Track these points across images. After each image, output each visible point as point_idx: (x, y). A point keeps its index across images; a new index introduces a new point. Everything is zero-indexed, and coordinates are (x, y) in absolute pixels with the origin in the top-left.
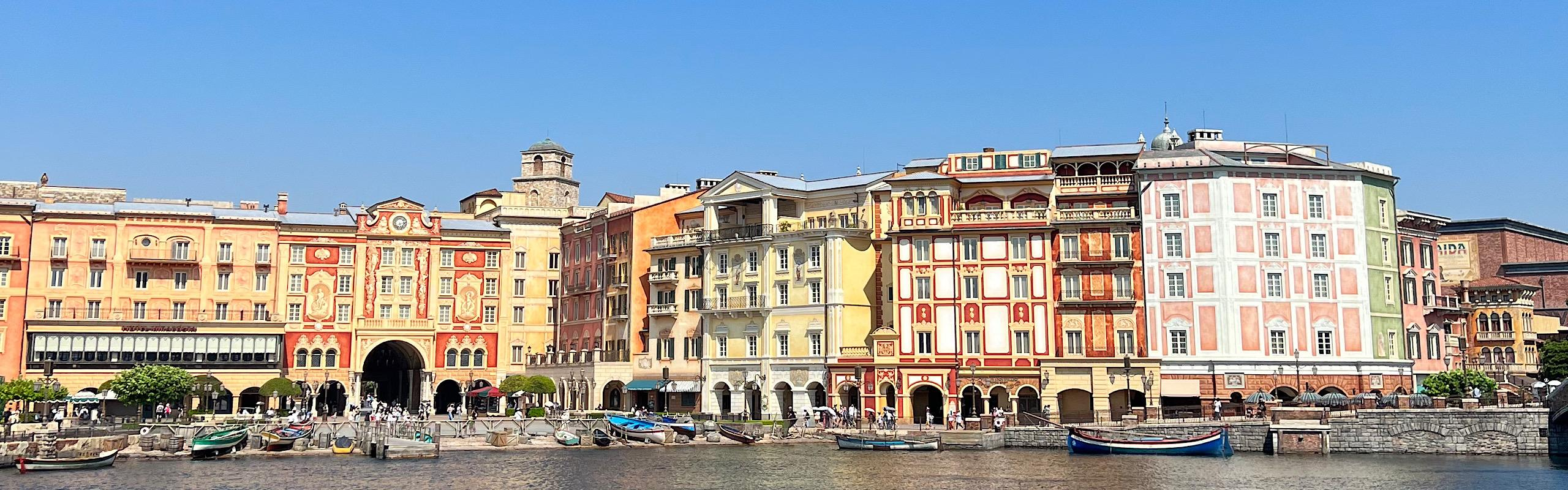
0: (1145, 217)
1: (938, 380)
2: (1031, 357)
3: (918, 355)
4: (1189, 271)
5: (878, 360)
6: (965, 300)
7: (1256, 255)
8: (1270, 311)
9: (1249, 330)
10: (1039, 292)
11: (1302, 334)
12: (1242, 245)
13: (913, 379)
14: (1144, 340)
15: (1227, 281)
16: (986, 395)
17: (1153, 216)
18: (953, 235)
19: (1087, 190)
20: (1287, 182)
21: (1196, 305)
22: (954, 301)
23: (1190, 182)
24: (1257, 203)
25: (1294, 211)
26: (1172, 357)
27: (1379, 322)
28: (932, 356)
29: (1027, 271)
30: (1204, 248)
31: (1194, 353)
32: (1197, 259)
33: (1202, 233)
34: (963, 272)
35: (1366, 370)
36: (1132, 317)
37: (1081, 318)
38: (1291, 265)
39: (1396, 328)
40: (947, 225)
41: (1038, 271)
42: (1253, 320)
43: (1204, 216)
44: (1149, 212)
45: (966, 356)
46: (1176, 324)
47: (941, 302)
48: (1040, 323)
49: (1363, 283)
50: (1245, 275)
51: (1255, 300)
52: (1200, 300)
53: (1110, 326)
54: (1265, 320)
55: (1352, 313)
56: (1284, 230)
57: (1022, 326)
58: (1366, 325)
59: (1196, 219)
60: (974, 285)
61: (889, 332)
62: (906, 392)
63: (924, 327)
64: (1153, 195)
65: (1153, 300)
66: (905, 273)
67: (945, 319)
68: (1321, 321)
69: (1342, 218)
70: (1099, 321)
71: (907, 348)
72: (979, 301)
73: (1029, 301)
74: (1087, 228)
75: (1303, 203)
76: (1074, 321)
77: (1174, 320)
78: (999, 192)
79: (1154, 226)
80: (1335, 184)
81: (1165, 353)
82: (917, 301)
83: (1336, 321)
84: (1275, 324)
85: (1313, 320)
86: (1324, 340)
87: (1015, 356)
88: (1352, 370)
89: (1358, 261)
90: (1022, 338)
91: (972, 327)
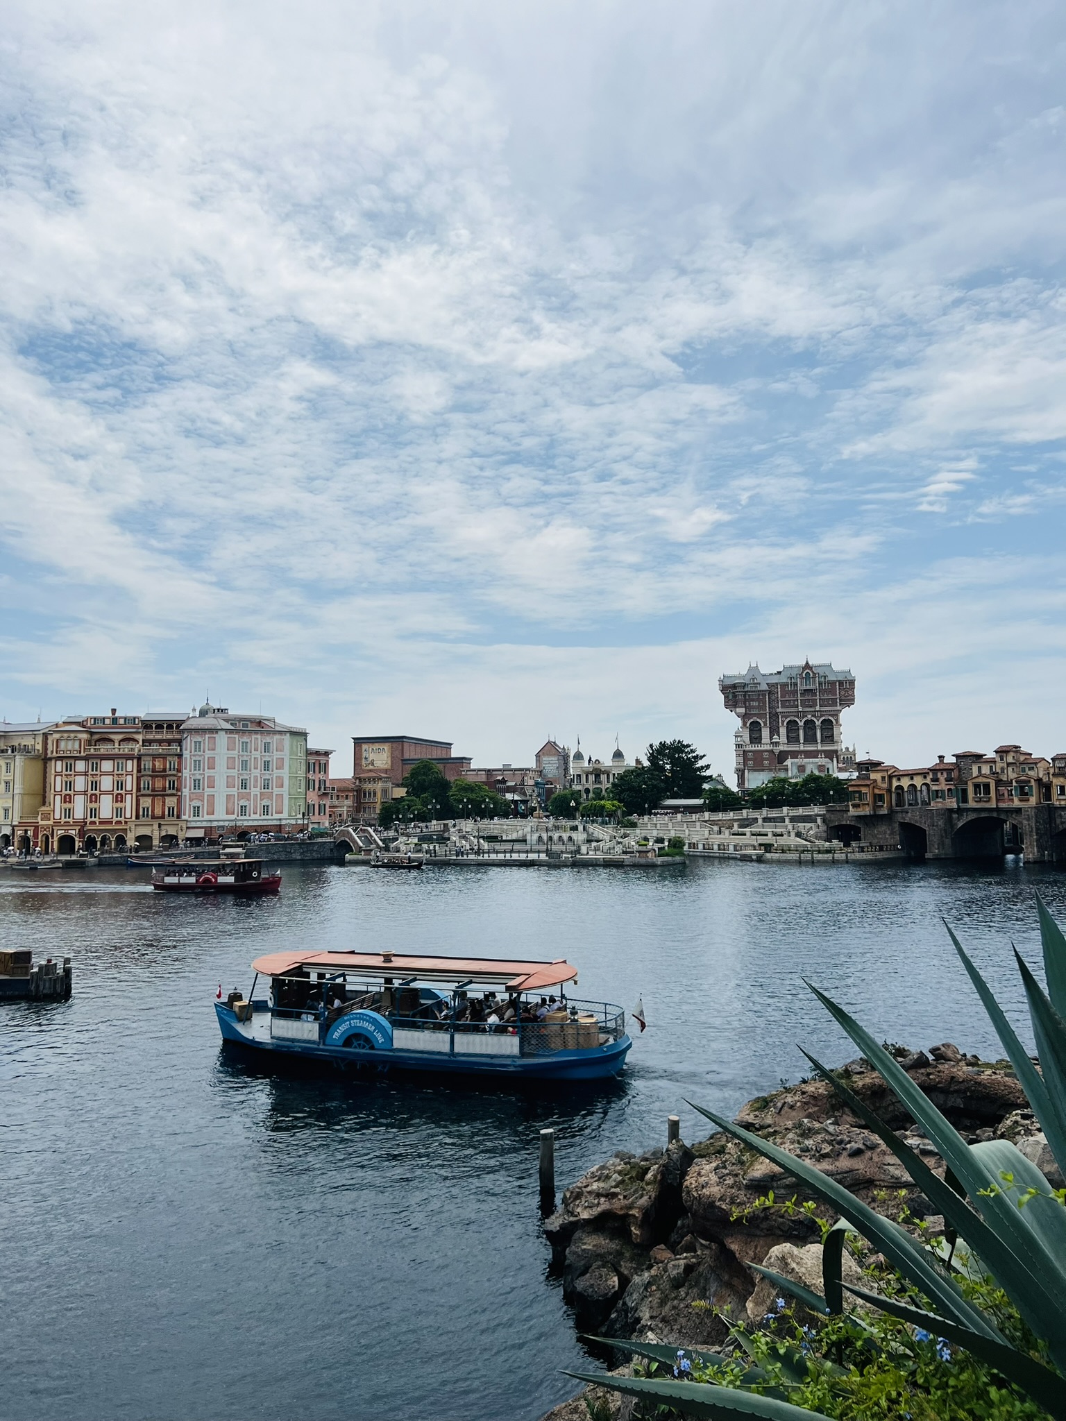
0: (185, 752)
1: (73, 832)
2: (122, 819)
3: (63, 820)
4: (204, 778)
5: (41, 823)
6: (90, 792)
7: (236, 770)
8: (241, 797)
9: (230, 806)
10: (129, 788)
11: (255, 807)
12: (230, 766)
13: (59, 832)
14: (180, 811)
15: (221, 783)
16: (98, 840)
17: (188, 752)
18: (86, 758)
19: (159, 737)
20: (254, 736)
21: (206, 794)
22: (85, 793)
23: (207, 736)
24: (238, 746)
25: (256, 750)
26: (192, 818)
27: (293, 800)
28: (71, 820)
29: (123, 778)
30: (212, 767)
31: (203, 817)
32: (208, 773)
33: (211, 760)
34: (90, 778)
35: (283, 822)
36: (175, 799)
37: (149, 800)
38: (253, 775)
39: (302, 803)
40: (82, 754)
41: (129, 778)
42: (232, 801)
43: (212, 752)
44: (186, 750)
45: (89, 820)
46: (196, 803)
47: (77, 793)
48: (129, 803)
49: (286, 782)
50: (230, 780)
51: (234, 791)
52: (208, 791)
53: (164, 805)
54: (238, 800)
55: (280, 796)
56: (251, 759)
57: (119, 805)
58: (286, 802)
59: (208, 754)
60: (95, 785)
61: (49, 809)
62: (56, 839)
63: (68, 805)
64: (189, 743)
65: (186, 792)
66: (58, 778)
67: (79, 802)
68: (265, 800)
69: (279, 753)
70: (158, 802)
71: (57, 816)
72: (97, 792)
73: (123, 792)
74: (155, 757)
75: (261, 746)
76: (146, 802)
77: (195, 801)
78: (112, 737)
79: (188, 756)
80: (277, 737)
81: (189, 817)
82: (64, 792)
83: (272, 800)
84: (242, 803)
85: (261, 800)
86: (266, 810)
87: (115, 819)
88: (278, 823)
89: (285, 773)
90: (119, 812)
91: (93, 805)
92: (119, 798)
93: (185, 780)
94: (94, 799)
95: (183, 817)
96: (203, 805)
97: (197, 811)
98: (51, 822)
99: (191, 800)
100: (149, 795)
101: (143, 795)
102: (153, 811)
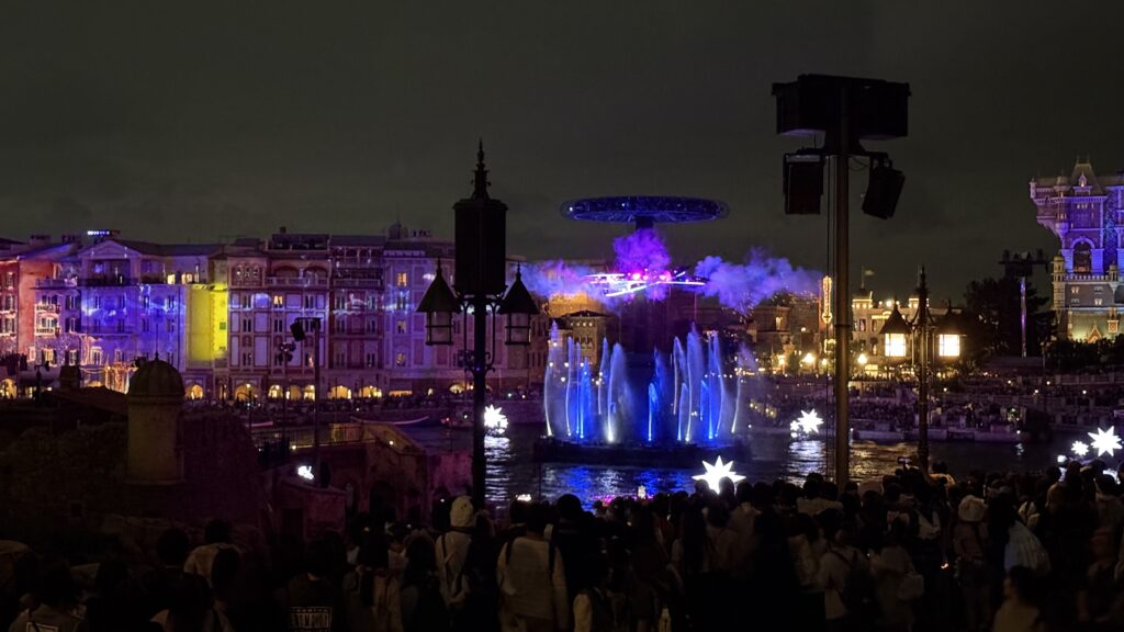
0: (386, 286)
1: (255, 382)
3: (242, 368)
4: (410, 318)
10: (321, 330)
13: (238, 382)
14: (381, 358)
17: (391, 285)
18: (268, 292)
19: (351, 265)
21: (413, 338)
22: (268, 335)
23: (413, 265)
26: (397, 368)
28: (251, 367)
31: (409, 366)
32: (414, 311)
33: (418, 296)
34: (274, 317)
36: (375, 344)
37: (344, 344)
40: (264, 286)
43: (420, 286)
44: (388, 282)
45: (273, 368)
46: (401, 349)
47: (257, 335)
52: (415, 335)
53: (362, 351)
55: (499, 342)
57: (309, 350)
59: (415, 288)
60: (280, 324)
63: (248, 350)
64: (392, 273)
65: (388, 335)
66: (235, 315)
67: (261, 345)
70: (356, 348)
71: (235, 362)
72: (283, 334)
74: (352, 291)
76: (341, 348)
77: (400, 347)
78: (296, 265)
79: (391, 291)
81: (394, 366)
82: (242, 334)
87: (305, 368)
93: (388, 320)
96: (410, 352)
97: (402, 359)
99: (395, 345)
102: (349, 358)
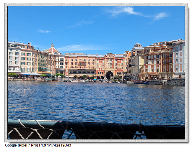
2: (159, 72)
4: (179, 59)
14: (173, 70)
16: (153, 78)
21: (180, 64)
26: (176, 72)
30: (181, 55)
31: (179, 71)
40: (150, 54)
45: (151, 72)
47: (149, 65)
48: (160, 67)
53: (169, 68)
57: (158, 68)
61: (143, 69)
62: (144, 77)
63: (147, 68)
64: (175, 47)
65: (174, 64)
71: (145, 71)
72: (153, 64)
73: (159, 64)
74: (167, 53)
76: (165, 67)
82: (146, 65)
87: (157, 72)
90: (158, 70)
91: (152, 68)
92: (158, 66)
93: (174, 60)
94: (152, 66)
95: (174, 72)
96: (179, 68)
97: (177, 69)
98: (143, 73)
99: (176, 66)
100: (165, 65)
101: (164, 65)
102: (166, 70)
